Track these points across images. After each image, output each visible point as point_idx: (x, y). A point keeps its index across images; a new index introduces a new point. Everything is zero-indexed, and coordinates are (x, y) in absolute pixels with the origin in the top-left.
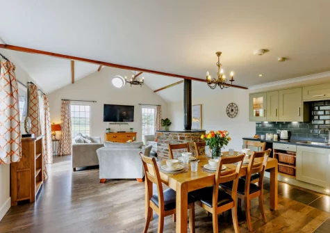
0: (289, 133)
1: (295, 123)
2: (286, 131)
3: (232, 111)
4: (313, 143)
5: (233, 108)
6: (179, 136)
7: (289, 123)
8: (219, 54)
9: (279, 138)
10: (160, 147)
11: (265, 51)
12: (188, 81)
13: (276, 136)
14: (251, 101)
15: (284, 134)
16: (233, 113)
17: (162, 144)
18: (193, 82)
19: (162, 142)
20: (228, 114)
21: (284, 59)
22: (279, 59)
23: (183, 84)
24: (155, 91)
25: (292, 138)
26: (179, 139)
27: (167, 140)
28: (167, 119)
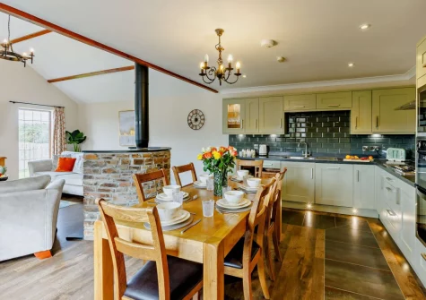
0: (268, 149)
1: (273, 136)
2: (265, 146)
3: (196, 120)
4: (292, 158)
5: (198, 117)
6: (132, 160)
7: (267, 136)
8: (220, 32)
9: (257, 155)
10: (91, 181)
11: (275, 43)
12: (142, 69)
13: (253, 152)
14: (225, 108)
15: (263, 149)
16: (197, 123)
17: (95, 175)
18: (151, 71)
19: (95, 171)
20: (189, 124)
21: (284, 60)
22: (279, 58)
23: (133, 72)
24: (50, 81)
25: (270, 153)
26: (132, 164)
27: (109, 166)
28: (77, 132)
